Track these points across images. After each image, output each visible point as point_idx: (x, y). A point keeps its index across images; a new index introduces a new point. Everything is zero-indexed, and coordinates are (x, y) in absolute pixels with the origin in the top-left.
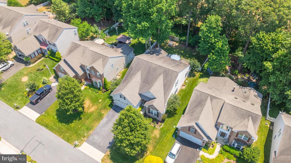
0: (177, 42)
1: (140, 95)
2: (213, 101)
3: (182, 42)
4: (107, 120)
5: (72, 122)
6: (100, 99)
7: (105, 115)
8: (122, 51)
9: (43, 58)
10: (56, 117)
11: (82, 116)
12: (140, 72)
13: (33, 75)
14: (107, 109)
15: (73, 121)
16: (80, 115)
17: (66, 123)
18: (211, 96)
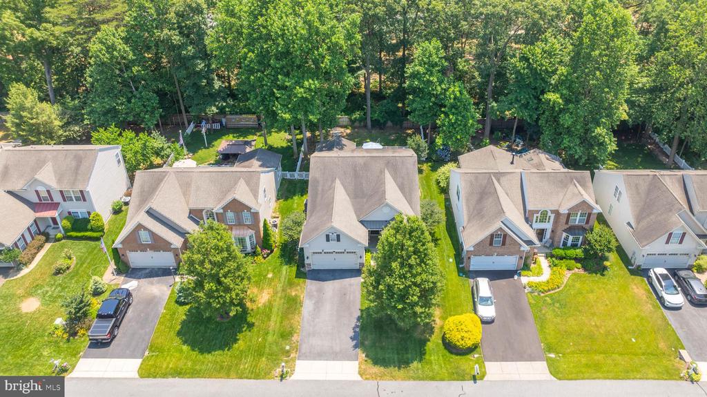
0: (345, 127)
1: (362, 222)
2: (501, 181)
3: (357, 124)
4: (313, 302)
5: (236, 341)
6: (268, 274)
7: (302, 296)
8: (261, 163)
9: (48, 246)
10: (185, 348)
11: (249, 319)
12: (338, 182)
13: (49, 289)
14: (299, 284)
15: (238, 337)
16: (246, 320)
17: (221, 348)
18: (495, 174)
